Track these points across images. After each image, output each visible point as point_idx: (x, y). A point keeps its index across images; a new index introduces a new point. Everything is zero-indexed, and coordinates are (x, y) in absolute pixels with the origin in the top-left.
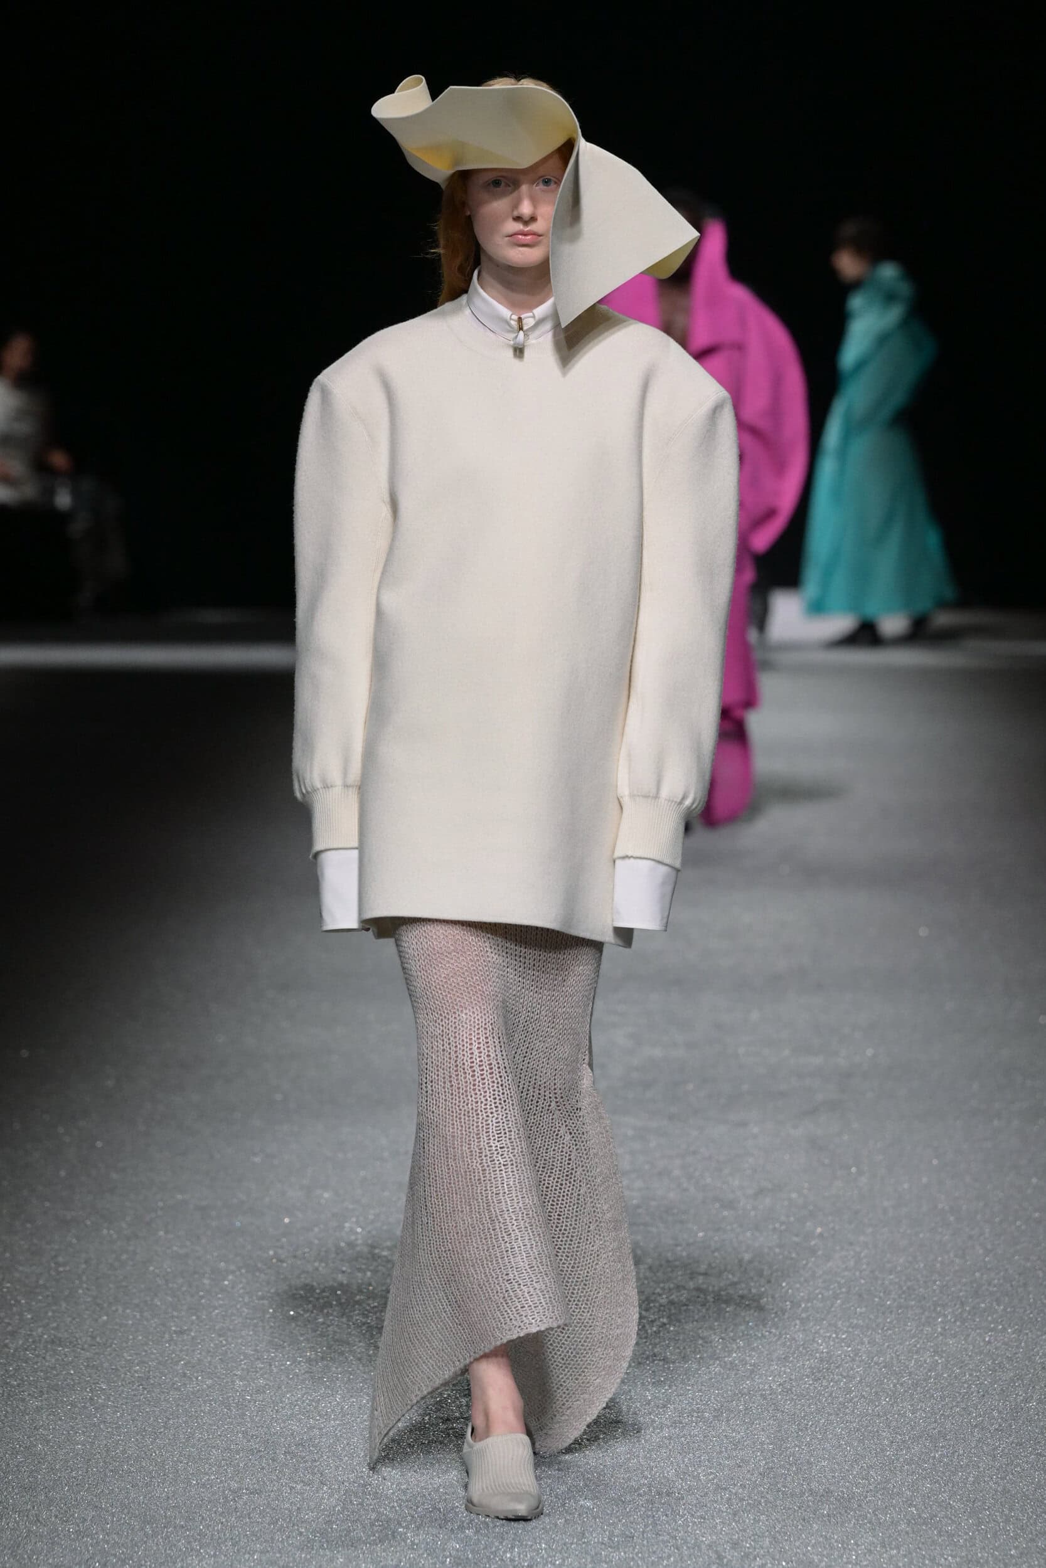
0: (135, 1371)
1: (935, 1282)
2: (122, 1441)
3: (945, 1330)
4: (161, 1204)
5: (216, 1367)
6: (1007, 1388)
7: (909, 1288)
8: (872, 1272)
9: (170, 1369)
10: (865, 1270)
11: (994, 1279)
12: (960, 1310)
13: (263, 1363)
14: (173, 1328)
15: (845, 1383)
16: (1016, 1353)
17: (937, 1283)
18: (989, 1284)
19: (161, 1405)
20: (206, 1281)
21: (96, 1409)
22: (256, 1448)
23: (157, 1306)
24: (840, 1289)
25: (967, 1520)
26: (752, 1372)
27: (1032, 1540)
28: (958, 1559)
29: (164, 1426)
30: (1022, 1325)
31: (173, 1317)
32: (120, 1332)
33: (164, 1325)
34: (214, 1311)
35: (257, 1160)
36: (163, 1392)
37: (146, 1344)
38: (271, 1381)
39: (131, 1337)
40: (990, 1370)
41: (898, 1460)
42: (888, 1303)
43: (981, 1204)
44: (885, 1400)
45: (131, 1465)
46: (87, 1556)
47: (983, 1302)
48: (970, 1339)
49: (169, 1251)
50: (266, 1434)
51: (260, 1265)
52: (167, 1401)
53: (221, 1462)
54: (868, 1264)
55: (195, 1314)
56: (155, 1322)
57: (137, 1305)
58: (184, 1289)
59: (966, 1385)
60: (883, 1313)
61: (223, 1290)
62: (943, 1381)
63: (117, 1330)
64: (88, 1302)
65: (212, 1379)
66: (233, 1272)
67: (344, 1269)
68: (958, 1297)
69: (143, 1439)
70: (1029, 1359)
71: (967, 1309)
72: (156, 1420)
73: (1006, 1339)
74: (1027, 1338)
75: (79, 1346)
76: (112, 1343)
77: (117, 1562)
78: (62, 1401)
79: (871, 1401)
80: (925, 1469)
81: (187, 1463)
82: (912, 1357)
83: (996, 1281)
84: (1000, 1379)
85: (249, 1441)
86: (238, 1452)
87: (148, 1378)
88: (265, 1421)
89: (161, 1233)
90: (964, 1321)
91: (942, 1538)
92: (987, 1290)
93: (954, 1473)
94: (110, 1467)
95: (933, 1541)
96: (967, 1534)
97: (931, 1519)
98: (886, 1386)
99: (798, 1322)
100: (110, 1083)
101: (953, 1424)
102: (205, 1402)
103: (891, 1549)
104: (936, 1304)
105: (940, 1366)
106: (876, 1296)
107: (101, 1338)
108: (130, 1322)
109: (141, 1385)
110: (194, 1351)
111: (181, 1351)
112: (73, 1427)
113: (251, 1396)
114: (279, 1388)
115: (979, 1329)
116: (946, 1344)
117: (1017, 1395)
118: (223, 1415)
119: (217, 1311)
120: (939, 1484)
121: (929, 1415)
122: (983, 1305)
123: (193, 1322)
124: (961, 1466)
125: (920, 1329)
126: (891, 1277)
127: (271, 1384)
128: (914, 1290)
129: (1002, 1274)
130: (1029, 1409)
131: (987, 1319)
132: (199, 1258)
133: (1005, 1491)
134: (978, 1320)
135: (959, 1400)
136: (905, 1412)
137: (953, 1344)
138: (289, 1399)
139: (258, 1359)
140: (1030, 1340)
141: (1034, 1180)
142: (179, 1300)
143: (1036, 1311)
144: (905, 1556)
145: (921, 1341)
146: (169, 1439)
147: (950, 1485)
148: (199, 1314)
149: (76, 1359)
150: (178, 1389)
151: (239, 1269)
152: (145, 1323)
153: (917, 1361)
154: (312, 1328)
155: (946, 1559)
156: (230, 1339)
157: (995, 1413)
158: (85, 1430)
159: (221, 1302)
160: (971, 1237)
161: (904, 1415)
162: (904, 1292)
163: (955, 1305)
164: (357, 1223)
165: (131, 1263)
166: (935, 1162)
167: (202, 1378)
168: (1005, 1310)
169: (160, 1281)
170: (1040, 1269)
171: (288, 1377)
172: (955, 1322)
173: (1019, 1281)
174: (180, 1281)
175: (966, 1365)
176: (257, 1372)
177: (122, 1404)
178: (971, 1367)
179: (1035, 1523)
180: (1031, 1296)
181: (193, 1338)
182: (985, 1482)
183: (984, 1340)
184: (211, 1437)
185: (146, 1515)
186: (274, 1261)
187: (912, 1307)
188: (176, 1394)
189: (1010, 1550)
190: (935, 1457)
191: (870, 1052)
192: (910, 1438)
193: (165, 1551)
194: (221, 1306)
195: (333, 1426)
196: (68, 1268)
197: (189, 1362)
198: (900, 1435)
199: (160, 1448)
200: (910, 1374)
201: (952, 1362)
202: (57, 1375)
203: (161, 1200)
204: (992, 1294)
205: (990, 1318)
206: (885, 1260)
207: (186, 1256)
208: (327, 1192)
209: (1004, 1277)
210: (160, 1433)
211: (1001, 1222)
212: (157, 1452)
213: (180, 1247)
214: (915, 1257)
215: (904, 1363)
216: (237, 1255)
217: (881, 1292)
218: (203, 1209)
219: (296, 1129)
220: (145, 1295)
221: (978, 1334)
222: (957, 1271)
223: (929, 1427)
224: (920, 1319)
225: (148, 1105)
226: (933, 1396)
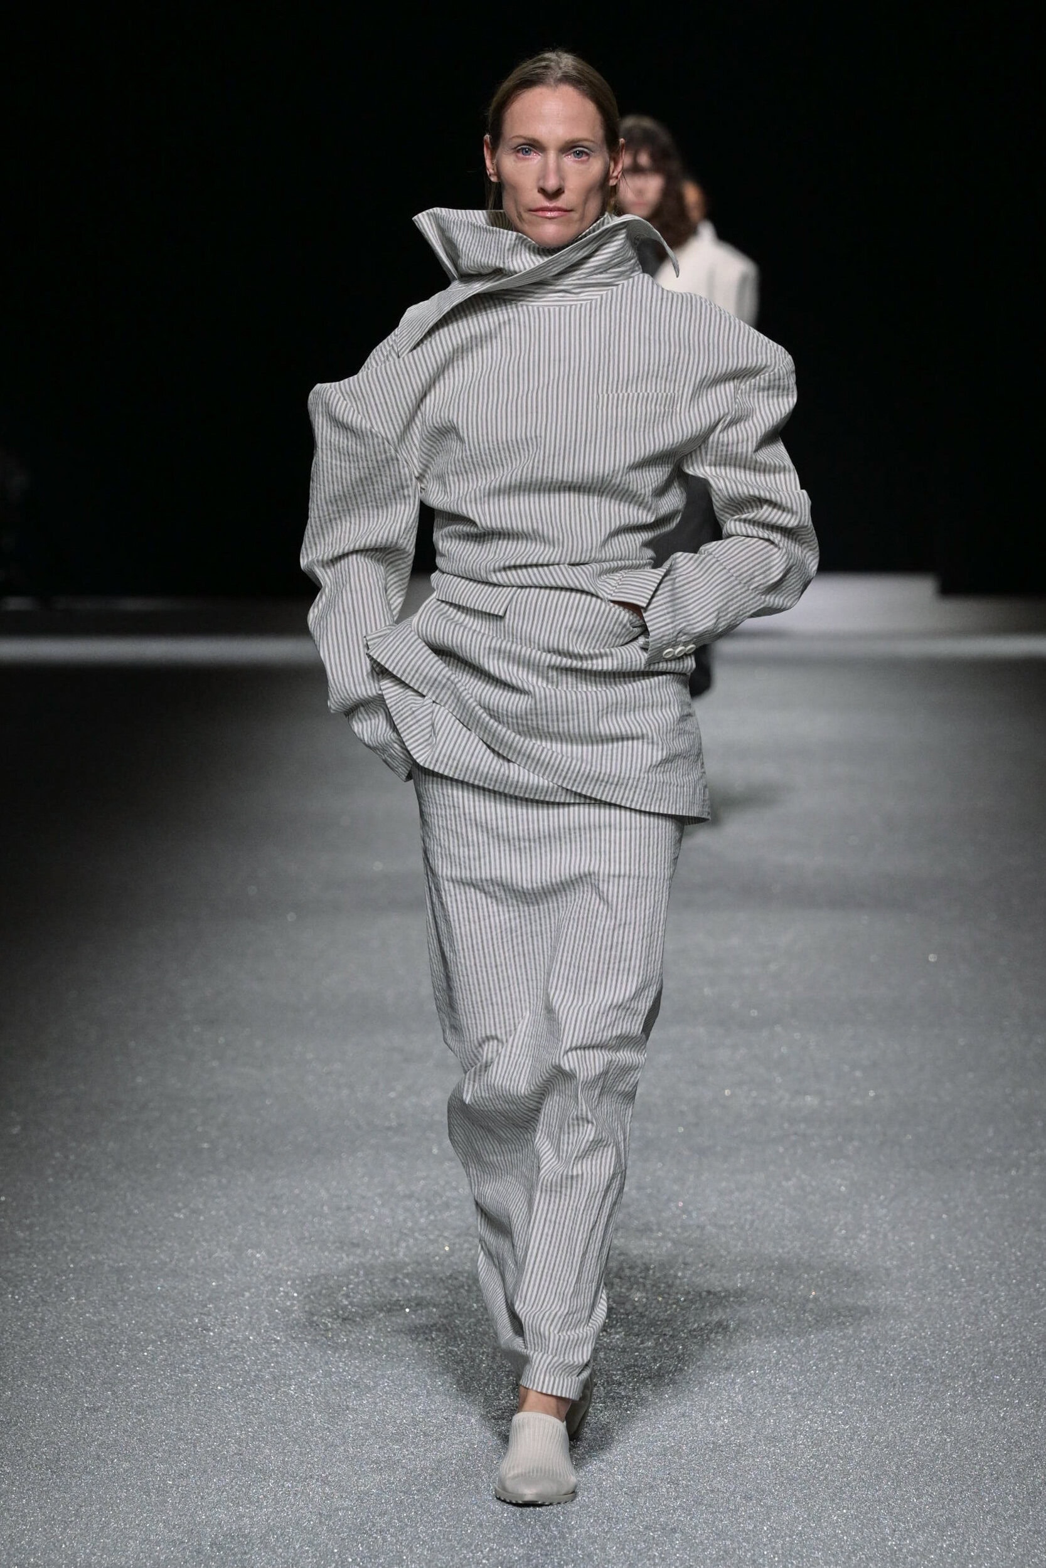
0: (43, 1453)
1: (944, 1351)
2: (29, 1530)
3: (955, 1405)
4: (72, 1266)
5: (133, 1449)
7: (913, 1358)
8: (873, 1340)
9: (81, 1450)
10: (864, 1338)
11: (1011, 1348)
12: (971, 1383)
13: (186, 1444)
14: (86, 1405)
16: (1035, 1430)
17: (946, 1352)
18: (1005, 1354)
19: (72, 1491)
20: (123, 1353)
22: (178, 1539)
23: (67, 1379)
24: (837, 1359)
26: (738, 1452)
29: (75, 1515)
30: (1041, 1399)
31: (85, 1392)
32: (26, 1409)
33: (75, 1401)
34: (132, 1385)
35: (181, 1216)
36: (74, 1476)
38: (195, 1464)
39: (38, 1414)
40: (1005, 1450)
41: (900, 1550)
42: (891, 1375)
43: (997, 1264)
44: (887, 1484)
45: (38, 1558)
47: (998, 1373)
48: (982, 1415)
49: (81, 1318)
50: (189, 1523)
51: (183, 1334)
54: (868, 1331)
55: (110, 1389)
56: (65, 1398)
57: (46, 1379)
58: (98, 1360)
59: (977, 1467)
60: (885, 1387)
61: (142, 1362)
62: (952, 1463)
63: (22, 1407)
65: (129, 1461)
66: (154, 1342)
68: (970, 1368)
69: (51, 1529)
71: (980, 1381)
72: (66, 1508)
73: (1023, 1415)
80: (931, 1561)
81: (101, 1556)
82: (917, 1435)
83: (1012, 1350)
84: (1016, 1460)
85: (170, 1531)
86: (158, 1543)
87: (58, 1460)
88: (189, 1509)
89: (73, 1298)
90: (975, 1396)
92: (1002, 1360)
98: (888, 1469)
99: (789, 1397)
100: (16, 1130)
101: (962, 1510)
102: (121, 1488)
104: (944, 1376)
105: (949, 1445)
106: (877, 1368)
108: (38, 1398)
109: (50, 1468)
110: (109, 1430)
111: (95, 1430)
113: (173, 1481)
114: (205, 1471)
115: (992, 1403)
116: (957, 1421)
117: (1035, 1477)
118: (141, 1502)
119: (134, 1386)
121: (936, 1500)
122: (998, 1377)
123: (107, 1399)
124: (972, 1557)
125: (926, 1404)
127: (196, 1468)
128: (921, 1360)
129: (1019, 1341)
131: (1002, 1393)
132: (115, 1326)
134: (991, 1394)
135: (969, 1483)
136: (909, 1498)
137: (963, 1421)
138: (215, 1483)
139: (181, 1439)
142: (92, 1374)
145: (928, 1418)
146: (81, 1529)
148: (115, 1389)
150: (91, 1473)
151: (161, 1338)
152: (54, 1399)
153: (922, 1440)
154: (242, 1406)
156: (149, 1417)
157: (1010, 1498)
159: (139, 1376)
160: (984, 1301)
161: (907, 1501)
162: (909, 1363)
163: (966, 1377)
164: (293, 1286)
165: (38, 1331)
166: (944, 1216)
167: (119, 1460)
168: (1022, 1381)
169: (71, 1352)
171: (214, 1459)
172: (966, 1395)
173: (1038, 1350)
174: (94, 1351)
175: (977, 1445)
176: (180, 1454)
177: (28, 1490)
181: (108, 1416)
183: (998, 1416)
184: (128, 1526)
186: (200, 1329)
187: (918, 1379)
188: (88, 1478)
190: (941, 1548)
191: (872, 1094)
192: (914, 1526)
194: (139, 1380)
195: (266, 1515)
198: (904, 1523)
200: (915, 1454)
201: (962, 1441)
203: (72, 1261)
204: (1008, 1364)
205: (1005, 1392)
206: (888, 1327)
207: (100, 1323)
208: (259, 1253)
209: (1021, 1346)
210: (71, 1522)
211: (1017, 1285)
212: (68, 1543)
213: (94, 1314)
214: (921, 1324)
215: (909, 1443)
216: (159, 1322)
217: (882, 1363)
218: (119, 1271)
219: (224, 1181)
220: (54, 1367)
221: (992, 1410)
222: (969, 1339)
223: (936, 1514)
224: (927, 1393)
225: (58, 1154)
226: (940, 1479)
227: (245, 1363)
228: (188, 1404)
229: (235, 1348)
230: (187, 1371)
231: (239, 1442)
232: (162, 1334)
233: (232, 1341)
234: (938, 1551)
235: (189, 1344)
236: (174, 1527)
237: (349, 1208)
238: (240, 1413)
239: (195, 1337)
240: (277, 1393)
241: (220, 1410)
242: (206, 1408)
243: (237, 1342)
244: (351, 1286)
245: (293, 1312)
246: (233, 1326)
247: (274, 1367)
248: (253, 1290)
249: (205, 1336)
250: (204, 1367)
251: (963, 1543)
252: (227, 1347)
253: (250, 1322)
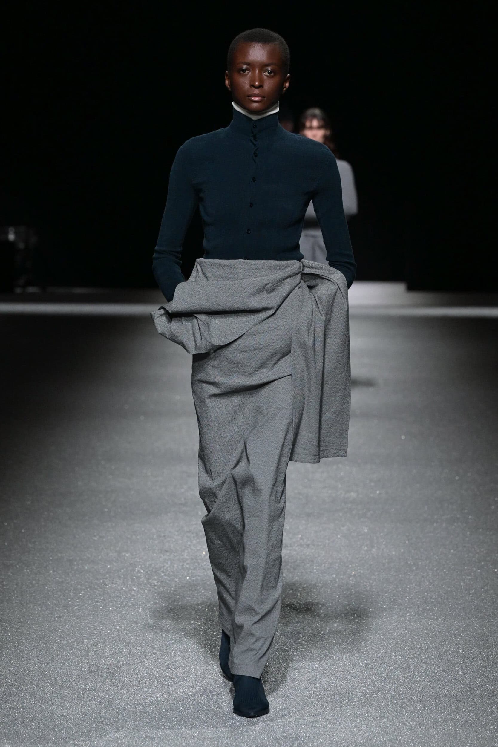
0: (39, 635)
2: (32, 666)
3: (410, 619)
4: (51, 558)
5: (75, 633)
6: (439, 646)
7: (394, 600)
9: (54, 633)
12: (417, 610)
13: (97, 631)
14: (56, 615)
15: (364, 643)
16: (443, 630)
17: (407, 597)
18: (431, 598)
19: (50, 650)
20: (72, 594)
21: (20, 651)
22: (93, 670)
23: (49, 605)
24: (363, 600)
25: (419, 705)
27: (449, 715)
28: (415, 723)
29: (51, 660)
30: (446, 617)
31: (56, 610)
32: (32, 617)
33: (52, 613)
35: (96, 539)
36: (51, 644)
37: (44, 622)
39: (37, 619)
40: (431, 637)
41: (388, 678)
42: (385, 606)
43: (428, 562)
44: (383, 651)
45: (36, 677)
46: (15, 718)
47: (428, 606)
48: (422, 623)
49: (54, 580)
50: (98, 664)
51: (96, 587)
52: (53, 648)
53: (77, 677)
54: (375, 589)
55: (66, 609)
56: (48, 612)
57: (39, 604)
58: (61, 597)
59: (420, 644)
61: (79, 598)
62: (409, 642)
63: (30, 615)
64: (17, 603)
65: (73, 638)
66: (84, 590)
67: (135, 589)
68: (417, 604)
69: (41, 665)
70: (449, 632)
71: (421, 609)
72: (47, 657)
73: (438, 623)
74: (448, 623)
75: (13, 623)
76: (27, 621)
77: (29, 721)
78: (4, 648)
79: (376, 651)
80: (400, 682)
82: (395, 631)
83: (434, 597)
84: (435, 641)
85: (90, 667)
86: (85, 672)
87: (44, 637)
88: (98, 658)
89: (51, 572)
90: (419, 615)
91: (408, 713)
92: (430, 601)
93: (414, 684)
94: (26, 678)
95: (403, 715)
96: (418, 711)
97: (403, 705)
98: (383, 644)
100: (29, 503)
101: (413, 662)
102: (70, 649)
103: (384, 718)
104: (406, 607)
105: (408, 635)
106: (379, 604)
107: (23, 619)
108: (36, 612)
109: (41, 641)
110: (65, 625)
111: (60, 625)
112: (9, 660)
113: (91, 646)
114: (104, 643)
115: (426, 618)
116: (411, 625)
117: (443, 648)
118: (78, 655)
119: (76, 608)
120: (407, 689)
121: (403, 657)
122: (428, 608)
123: (65, 613)
125: (399, 618)
126: (386, 595)
127: (101, 641)
128: (397, 600)
129: (437, 593)
130: (448, 655)
131: (430, 614)
132: (68, 583)
133: (437, 692)
134: (425, 614)
135: (416, 651)
136: (392, 656)
137: (414, 625)
138: (109, 648)
139: (95, 629)
140: (449, 624)
141: (452, 551)
142: (59, 602)
143: (452, 610)
144: (390, 721)
145: (399, 624)
147: (412, 689)
148: (68, 609)
149: (11, 629)
150: (58, 643)
151: (87, 588)
152: (43, 612)
153: (397, 633)
155: (409, 723)
156: (82, 621)
157: (433, 657)
158: (15, 661)
159: (78, 603)
160: (423, 577)
162: (392, 602)
163: (415, 607)
164: (141, 568)
165: (37, 585)
166: (407, 542)
167: (69, 638)
168: (438, 610)
169: (50, 594)
170: (455, 592)
171: (108, 638)
172: (415, 615)
173: (444, 597)
174: (60, 593)
175: (420, 635)
176: (94, 635)
177: (32, 649)
178: (422, 635)
179: (450, 707)
180: (450, 604)
181: (65, 620)
182: (428, 688)
183: (428, 624)
184: (72, 665)
185: (42, 700)
186: (103, 585)
187: (396, 608)
188: (57, 645)
189: (439, 719)
190: (405, 677)
191: (378, 492)
192: (393, 668)
193: (51, 716)
194: (78, 605)
195: (129, 661)
196: (8, 587)
197: (63, 631)
198: (389, 667)
199: (49, 670)
200: (394, 639)
201: (413, 634)
202: (3, 636)
203: (51, 556)
204: (432, 602)
205: (431, 614)
206: (384, 587)
207: (62, 582)
208: (127, 554)
209: (438, 595)
210: (49, 663)
211: (437, 570)
212: (48, 671)
213: (60, 578)
214: (397, 586)
215: (392, 634)
216: (86, 582)
217: (381, 601)
218: (70, 561)
219: (114, 525)
220: (43, 600)
221: (426, 621)
222: (417, 592)
223: (402, 663)
224: (399, 614)
225: (46, 513)
226: (404, 649)
227: (121, 599)
228: (97, 615)
229: (117, 593)
230: (97, 602)
231: (118, 631)
232: (87, 586)
233: (116, 590)
234: (403, 678)
235: (99, 591)
236: (92, 665)
237: (164, 536)
238: (119, 619)
239: (101, 588)
240: (134, 611)
241: (110, 618)
242: (105, 617)
243: (118, 590)
244: (165, 568)
245: (141, 578)
246: (116, 584)
247: (133, 601)
248: (125, 569)
249: (105, 587)
250: (104, 600)
251: (413, 675)
252: (114, 592)
253: (123, 582)
